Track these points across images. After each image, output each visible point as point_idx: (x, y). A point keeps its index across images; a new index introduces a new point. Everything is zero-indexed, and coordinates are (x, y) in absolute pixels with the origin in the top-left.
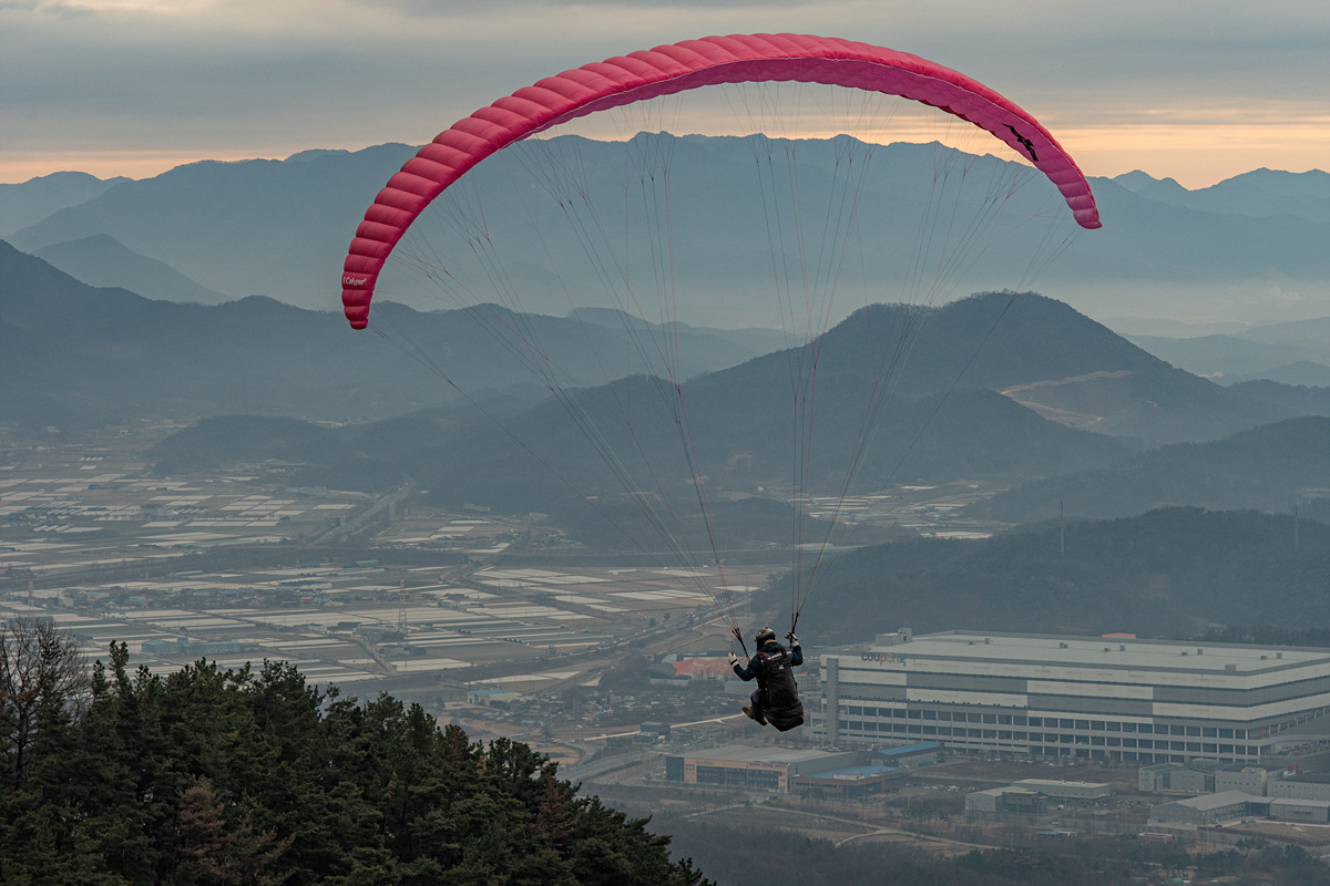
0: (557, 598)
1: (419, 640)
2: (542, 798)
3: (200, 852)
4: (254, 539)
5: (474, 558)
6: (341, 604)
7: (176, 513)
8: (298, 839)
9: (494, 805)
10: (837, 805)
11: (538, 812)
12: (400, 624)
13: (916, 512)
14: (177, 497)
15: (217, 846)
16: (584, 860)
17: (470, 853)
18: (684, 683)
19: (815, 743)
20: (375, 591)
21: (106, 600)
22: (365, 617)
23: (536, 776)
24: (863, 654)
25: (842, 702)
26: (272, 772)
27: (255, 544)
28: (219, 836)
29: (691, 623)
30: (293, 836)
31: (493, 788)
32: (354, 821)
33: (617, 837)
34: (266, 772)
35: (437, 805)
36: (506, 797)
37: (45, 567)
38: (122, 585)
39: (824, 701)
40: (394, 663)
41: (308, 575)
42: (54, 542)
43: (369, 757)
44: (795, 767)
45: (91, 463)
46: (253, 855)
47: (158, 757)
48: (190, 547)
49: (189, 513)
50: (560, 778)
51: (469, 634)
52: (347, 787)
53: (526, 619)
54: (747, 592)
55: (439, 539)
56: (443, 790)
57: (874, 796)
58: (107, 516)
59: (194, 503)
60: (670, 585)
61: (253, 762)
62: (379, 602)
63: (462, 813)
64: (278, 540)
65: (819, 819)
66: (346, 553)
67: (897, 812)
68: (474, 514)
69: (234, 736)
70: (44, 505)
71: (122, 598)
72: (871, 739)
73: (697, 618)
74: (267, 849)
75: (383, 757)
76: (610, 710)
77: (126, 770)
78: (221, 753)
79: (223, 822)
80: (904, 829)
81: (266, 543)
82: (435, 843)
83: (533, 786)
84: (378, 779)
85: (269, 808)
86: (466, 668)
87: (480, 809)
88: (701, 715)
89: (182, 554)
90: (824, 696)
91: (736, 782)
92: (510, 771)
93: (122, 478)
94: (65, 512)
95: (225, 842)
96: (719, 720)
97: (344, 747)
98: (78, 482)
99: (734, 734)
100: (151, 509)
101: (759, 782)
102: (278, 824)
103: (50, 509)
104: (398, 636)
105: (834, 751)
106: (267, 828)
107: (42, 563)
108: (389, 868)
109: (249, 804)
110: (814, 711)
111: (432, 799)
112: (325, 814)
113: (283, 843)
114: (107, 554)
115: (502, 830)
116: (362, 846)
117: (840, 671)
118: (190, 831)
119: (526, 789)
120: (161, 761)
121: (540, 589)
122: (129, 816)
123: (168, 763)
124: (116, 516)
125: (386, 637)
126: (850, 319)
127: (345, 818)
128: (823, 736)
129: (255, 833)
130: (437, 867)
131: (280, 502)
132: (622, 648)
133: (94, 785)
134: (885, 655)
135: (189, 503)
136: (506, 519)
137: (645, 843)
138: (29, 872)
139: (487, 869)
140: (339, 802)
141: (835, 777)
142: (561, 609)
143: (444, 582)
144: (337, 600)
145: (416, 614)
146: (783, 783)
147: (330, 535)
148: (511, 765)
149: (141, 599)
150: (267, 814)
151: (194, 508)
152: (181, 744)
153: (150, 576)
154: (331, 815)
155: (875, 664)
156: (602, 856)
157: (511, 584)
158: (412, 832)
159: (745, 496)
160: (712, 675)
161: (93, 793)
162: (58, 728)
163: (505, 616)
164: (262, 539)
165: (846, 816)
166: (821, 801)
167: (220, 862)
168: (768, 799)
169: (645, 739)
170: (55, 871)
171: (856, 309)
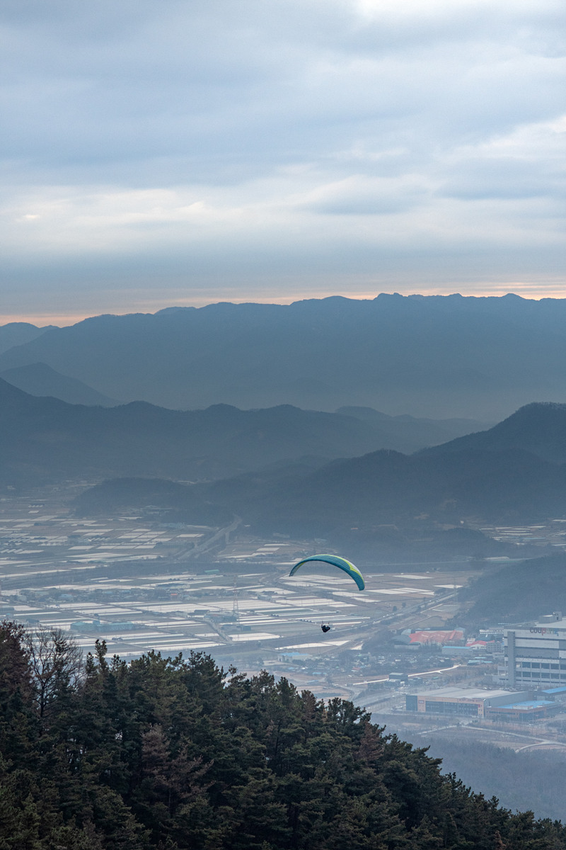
0: (333, 593)
1: (245, 621)
2: (362, 735)
3: (156, 772)
4: (139, 557)
5: (280, 569)
6: (196, 598)
7: (90, 540)
8: (215, 762)
9: (333, 741)
10: (515, 726)
11: (360, 744)
12: (234, 611)
13: (562, 536)
14: (90, 530)
15: (165, 768)
16: (389, 774)
17: (319, 771)
18: (416, 648)
19: (501, 686)
20: (218, 590)
21: (47, 597)
22: (212, 607)
23: (357, 722)
24: (531, 629)
25: (518, 660)
26: (198, 721)
27: (140, 560)
28: (167, 761)
29: (419, 609)
30: (212, 761)
31: (332, 730)
32: (248, 751)
33: (408, 759)
34: (194, 721)
35: (299, 740)
36: (340, 735)
37: (8, 576)
38: (57, 587)
39: (506, 659)
40: (230, 636)
41: (175, 580)
42: (13, 560)
43: (255, 710)
44: (489, 701)
45: (35, 509)
46: (188, 773)
47: (128, 712)
48: (99, 562)
49: (98, 541)
50: (372, 722)
51: (278, 617)
52: (243, 730)
53: (315, 607)
54: (455, 589)
55: (257, 556)
56: (302, 732)
57: (539, 720)
58: (46, 543)
59: (101, 534)
60: (405, 584)
61: (186, 715)
62: (220, 597)
63: (314, 745)
64: (155, 557)
65: (504, 735)
66: (198, 566)
67: (554, 730)
68: (280, 540)
69: (174, 699)
70: (6, 536)
71: (57, 596)
72: (536, 683)
73: (423, 606)
74: (195, 769)
75: (264, 710)
76: (369, 665)
77: (109, 721)
78: (167, 710)
79: (169, 753)
80: (559, 741)
81: (148, 560)
82: (299, 764)
83: (356, 727)
84: (261, 724)
85: (197, 744)
86: (277, 639)
87: (325, 743)
88: (428, 668)
89: (94, 567)
90: (506, 656)
91: (451, 711)
92: (341, 718)
93: (55, 518)
94: (20, 540)
95: (170, 766)
96: (439, 671)
97: (241, 705)
98: (28, 521)
99: (449, 680)
100: (74, 539)
101: (465, 711)
102: (203, 754)
103: (10, 539)
104: (233, 619)
105: (513, 691)
106: (197, 756)
107: (7, 574)
108: (270, 780)
109: (185, 741)
110: (500, 665)
111: (295, 737)
112: (231, 747)
113: (206, 766)
114: (47, 567)
115: (339, 756)
116: (254, 767)
117: (517, 640)
118: (149, 759)
119: (352, 730)
120: (130, 715)
121: (322, 587)
122: (114, 749)
123: (135, 717)
124: (52, 543)
125: (225, 619)
126: (517, 413)
127: (243, 750)
128: (506, 681)
129: (189, 759)
130: (300, 780)
131: (156, 533)
132: (376, 625)
133: (90, 730)
134: (545, 629)
135: (98, 534)
136: (299, 542)
137: (426, 763)
138: (56, 786)
139: (329, 781)
140: (238, 740)
141: (515, 708)
142: (336, 600)
143: (262, 584)
144: (194, 596)
145: (244, 605)
146: (481, 712)
147: (188, 554)
148: (342, 715)
149: (69, 596)
150: (195, 748)
151: (101, 537)
152: (142, 704)
153: (75, 581)
154: (235, 748)
155: (538, 635)
156: (400, 771)
157: (304, 585)
158: (283, 758)
159: (452, 527)
160: (434, 642)
161: (89, 735)
162: (68, 695)
163: (301, 605)
164: (145, 557)
165: (521, 733)
166: (505, 723)
167: (168, 778)
168: (471, 722)
169: (392, 684)
170: (70, 785)
171: (521, 406)
